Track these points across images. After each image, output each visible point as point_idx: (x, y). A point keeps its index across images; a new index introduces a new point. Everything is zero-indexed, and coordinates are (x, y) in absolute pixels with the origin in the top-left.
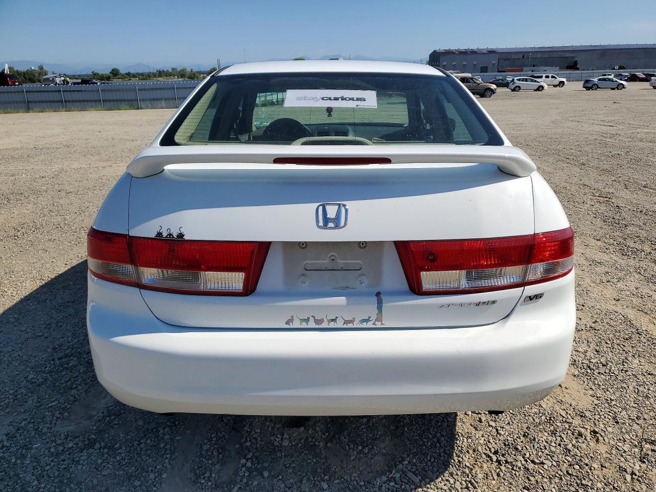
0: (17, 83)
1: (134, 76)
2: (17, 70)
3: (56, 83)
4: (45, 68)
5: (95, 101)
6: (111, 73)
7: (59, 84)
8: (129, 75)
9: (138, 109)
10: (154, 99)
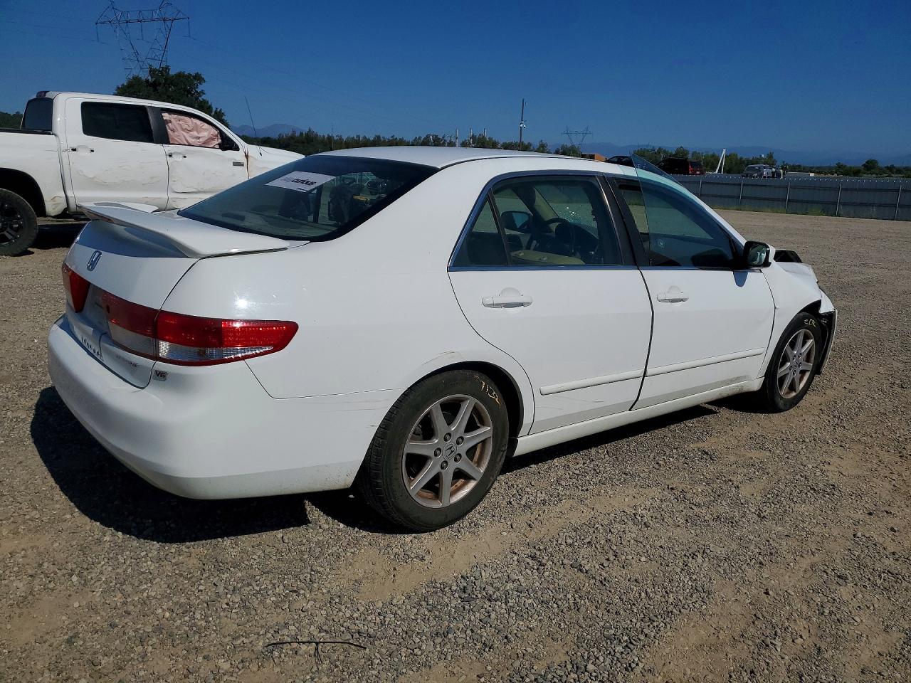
0: (698, 173)
1: (899, 171)
2: (741, 159)
3: (762, 174)
4: (775, 157)
5: (778, 200)
6: (864, 165)
7: (765, 177)
8: (891, 170)
9: (834, 215)
10: (862, 204)
